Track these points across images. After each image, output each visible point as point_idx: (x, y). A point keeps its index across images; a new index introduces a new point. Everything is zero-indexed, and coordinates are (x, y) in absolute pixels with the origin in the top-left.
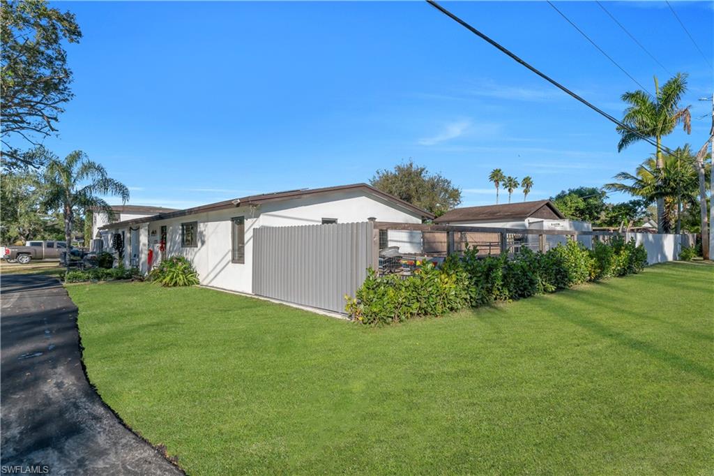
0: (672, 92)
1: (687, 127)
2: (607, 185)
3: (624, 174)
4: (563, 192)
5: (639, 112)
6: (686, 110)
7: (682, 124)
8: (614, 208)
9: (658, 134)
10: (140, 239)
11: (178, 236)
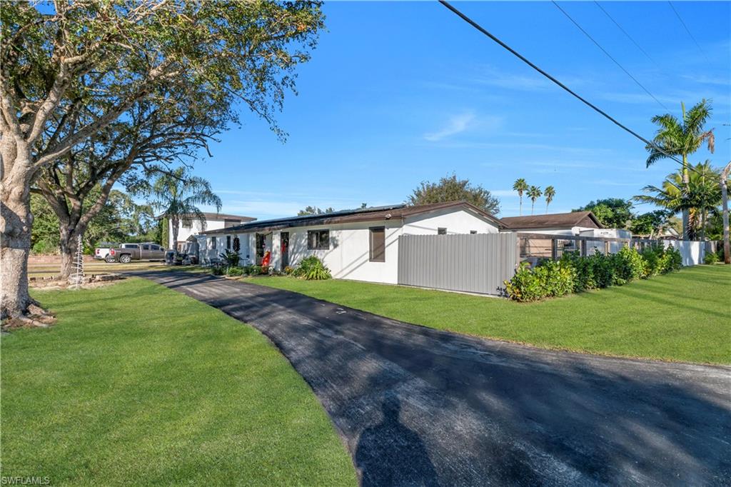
0: (698, 116)
1: (711, 147)
2: (635, 197)
3: (650, 187)
4: (592, 202)
5: (667, 133)
6: (710, 132)
7: (706, 145)
8: (640, 218)
9: (684, 153)
10: (273, 242)
11: (304, 240)
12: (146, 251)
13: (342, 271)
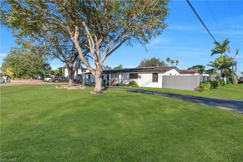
0: (226, 43)
1: (229, 51)
2: (207, 65)
3: (211, 62)
4: (194, 66)
5: (218, 47)
6: (229, 47)
7: (228, 50)
8: (207, 71)
9: (222, 53)
10: (119, 76)
11: (128, 76)
12: (62, 79)
13: (142, 85)
